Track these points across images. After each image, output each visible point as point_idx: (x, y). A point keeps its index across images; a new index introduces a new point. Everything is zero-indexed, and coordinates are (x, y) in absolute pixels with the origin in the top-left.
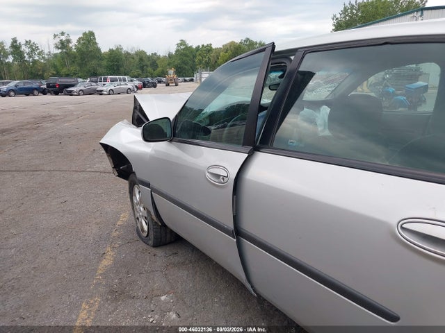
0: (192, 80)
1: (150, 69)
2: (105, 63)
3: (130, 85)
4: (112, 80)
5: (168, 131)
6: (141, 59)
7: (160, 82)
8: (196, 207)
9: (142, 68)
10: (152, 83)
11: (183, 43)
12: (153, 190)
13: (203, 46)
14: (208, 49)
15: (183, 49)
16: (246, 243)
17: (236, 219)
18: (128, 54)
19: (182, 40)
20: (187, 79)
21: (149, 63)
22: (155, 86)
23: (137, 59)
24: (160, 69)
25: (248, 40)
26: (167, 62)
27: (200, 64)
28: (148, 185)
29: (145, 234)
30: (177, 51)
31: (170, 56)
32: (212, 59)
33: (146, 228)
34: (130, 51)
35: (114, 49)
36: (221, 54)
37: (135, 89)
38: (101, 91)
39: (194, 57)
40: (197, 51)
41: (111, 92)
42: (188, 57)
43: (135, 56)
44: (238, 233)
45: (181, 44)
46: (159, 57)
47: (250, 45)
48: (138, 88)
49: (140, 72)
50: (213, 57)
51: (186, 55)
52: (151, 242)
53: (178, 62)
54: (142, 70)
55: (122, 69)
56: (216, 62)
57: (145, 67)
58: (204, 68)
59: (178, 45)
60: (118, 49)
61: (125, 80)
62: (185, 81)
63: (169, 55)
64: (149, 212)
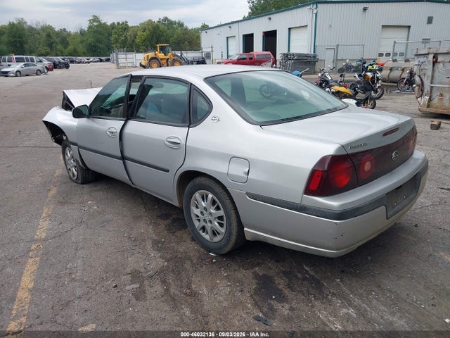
0: (108, 60)
1: (59, 47)
2: (5, 38)
3: (39, 66)
4: (18, 60)
5: (86, 112)
6: (49, 36)
7: (72, 62)
8: (104, 151)
9: (51, 45)
10: (64, 63)
11: (96, 19)
12: (80, 147)
13: (118, 23)
14: (124, 27)
15: (97, 26)
16: (127, 162)
17: (122, 152)
18: (31, 29)
19: (94, 16)
20: (103, 58)
21: (58, 40)
22: (67, 67)
23: (44, 35)
24: (71, 47)
25: (166, 19)
26: (79, 40)
27: (116, 43)
28: (76, 144)
29: (75, 178)
30: (90, 27)
31: (82, 33)
32: (129, 38)
33: (75, 173)
34: (34, 26)
35: (15, 22)
36: (139, 33)
37: (46, 71)
38: (7, 72)
39: (110, 35)
40: (113, 28)
41: (18, 73)
42: (102, 34)
43: (41, 32)
44: (123, 158)
45: (94, 20)
46: (69, 34)
47: (169, 24)
48: (48, 69)
49: (49, 50)
50: (130, 36)
51: (100, 33)
52: (79, 182)
53: (91, 40)
54: (51, 48)
55: (26, 46)
56: (133, 41)
57: (54, 44)
58: (120, 47)
59: (90, 21)
60: (19, 23)
61: (32, 60)
62: (101, 61)
63: (81, 31)
64: (77, 162)
